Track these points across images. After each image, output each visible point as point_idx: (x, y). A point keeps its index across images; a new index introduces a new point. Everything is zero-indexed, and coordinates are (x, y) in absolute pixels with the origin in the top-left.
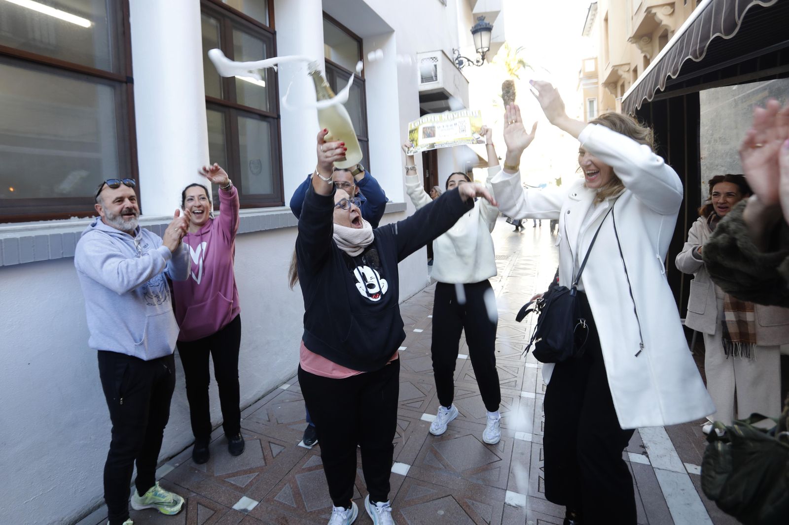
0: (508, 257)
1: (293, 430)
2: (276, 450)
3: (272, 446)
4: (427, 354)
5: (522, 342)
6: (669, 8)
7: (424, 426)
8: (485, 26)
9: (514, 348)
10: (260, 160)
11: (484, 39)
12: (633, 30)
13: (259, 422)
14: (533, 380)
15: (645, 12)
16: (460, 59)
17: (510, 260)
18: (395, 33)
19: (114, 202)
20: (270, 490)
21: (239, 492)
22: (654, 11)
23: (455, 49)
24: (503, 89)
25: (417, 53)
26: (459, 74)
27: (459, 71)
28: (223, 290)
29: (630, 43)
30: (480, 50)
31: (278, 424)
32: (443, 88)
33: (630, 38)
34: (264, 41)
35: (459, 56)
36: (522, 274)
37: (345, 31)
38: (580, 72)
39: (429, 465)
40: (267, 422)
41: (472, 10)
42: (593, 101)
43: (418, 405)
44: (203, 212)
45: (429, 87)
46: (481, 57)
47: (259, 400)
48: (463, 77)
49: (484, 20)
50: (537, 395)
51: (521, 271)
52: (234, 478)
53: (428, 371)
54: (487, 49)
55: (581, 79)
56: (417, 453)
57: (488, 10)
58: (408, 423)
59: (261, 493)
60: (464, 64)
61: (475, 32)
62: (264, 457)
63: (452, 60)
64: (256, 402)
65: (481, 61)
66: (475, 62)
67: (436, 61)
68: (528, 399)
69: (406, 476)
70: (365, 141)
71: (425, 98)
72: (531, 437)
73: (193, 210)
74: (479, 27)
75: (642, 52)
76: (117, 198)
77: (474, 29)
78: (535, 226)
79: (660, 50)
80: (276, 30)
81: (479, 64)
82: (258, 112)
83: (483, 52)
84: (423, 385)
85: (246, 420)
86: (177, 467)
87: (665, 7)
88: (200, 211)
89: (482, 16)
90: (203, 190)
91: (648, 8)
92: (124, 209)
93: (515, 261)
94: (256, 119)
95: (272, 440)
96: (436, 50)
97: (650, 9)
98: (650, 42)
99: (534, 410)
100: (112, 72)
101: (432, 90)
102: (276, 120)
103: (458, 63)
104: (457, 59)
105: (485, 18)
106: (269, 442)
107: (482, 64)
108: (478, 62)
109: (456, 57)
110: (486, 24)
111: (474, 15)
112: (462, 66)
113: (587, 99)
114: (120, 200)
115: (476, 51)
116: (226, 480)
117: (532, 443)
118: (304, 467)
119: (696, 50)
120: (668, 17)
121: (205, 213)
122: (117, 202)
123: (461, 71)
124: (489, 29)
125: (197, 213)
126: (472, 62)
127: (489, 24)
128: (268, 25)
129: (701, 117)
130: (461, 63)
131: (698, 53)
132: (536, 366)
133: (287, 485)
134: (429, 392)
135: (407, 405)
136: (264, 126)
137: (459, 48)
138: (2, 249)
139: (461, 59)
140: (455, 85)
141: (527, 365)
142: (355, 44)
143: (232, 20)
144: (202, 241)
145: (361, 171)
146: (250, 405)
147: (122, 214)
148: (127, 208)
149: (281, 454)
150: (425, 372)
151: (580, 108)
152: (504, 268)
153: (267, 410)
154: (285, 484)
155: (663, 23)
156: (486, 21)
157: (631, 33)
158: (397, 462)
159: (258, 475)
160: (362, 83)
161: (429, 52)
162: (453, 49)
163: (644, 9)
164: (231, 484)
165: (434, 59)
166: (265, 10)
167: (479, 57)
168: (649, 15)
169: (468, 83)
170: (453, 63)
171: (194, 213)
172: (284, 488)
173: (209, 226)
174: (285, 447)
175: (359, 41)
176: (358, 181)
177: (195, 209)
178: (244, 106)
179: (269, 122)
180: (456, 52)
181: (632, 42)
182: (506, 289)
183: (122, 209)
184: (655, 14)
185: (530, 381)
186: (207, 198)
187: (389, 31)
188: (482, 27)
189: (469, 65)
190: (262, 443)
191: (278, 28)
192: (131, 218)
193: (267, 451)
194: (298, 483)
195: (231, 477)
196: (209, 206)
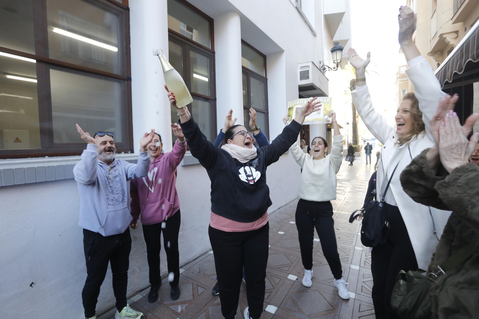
0: (350, 181)
1: (212, 279)
2: (201, 290)
3: (199, 288)
4: (296, 237)
5: (354, 233)
6: (454, 34)
7: (289, 282)
8: (339, 48)
9: (349, 236)
10: (204, 124)
11: (338, 55)
12: (431, 48)
13: (194, 272)
14: (359, 258)
15: (439, 37)
16: (323, 67)
17: (351, 182)
18: (284, 52)
19: (101, 144)
20: (193, 315)
21: (176, 315)
22: (444, 36)
23: (321, 61)
24: (351, 84)
25: (298, 64)
26: (323, 75)
27: (323, 74)
28: (168, 197)
29: (429, 56)
30: (336, 62)
31: (204, 274)
32: (312, 83)
33: (429, 53)
34: (208, 57)
35: (323, 65)
36: (358, 191)
37: (256, 52)
38: (397, 73)
39: (289, 309)
40: (198, 273)
41: (332, 39)
42: (405, 91)
43: (286, 269)
44: (157, 150)
45: (304, 82)
46: (336, 66)
47: (196, 259)
48: (325, 77)
49: (338, 44)
50: (361, 267)
51: (357, 189)
52: (174, 306)
53: (295, 248)
54: (340, 61)
55: (398, 78)
56: (283, 299)
57: (342, 39)
58: (280, 279)
59: (188, 317)
60: (326, 70)
61: (333, 51)
62: (193, 294)
63: (319, 69)
64: (194, 260)
65: (336, 68)
66: (333, 69)
67: (309, 68)
68: (355, 270)
69: (274, 314)
70: (267, 113)
71: (302, 89)
72: (354, 296)
73: (151, 148)
74: (335, 49)
75: (436, 61)
76: (103, 142)
77: (333, 50)
78: (367, 164)
79: (448, 55)
80: (215, 51)
81: (335, 69)
82: (204, 97)
83: (337, 63)
84: (292, 257)
85: (186, 271)
86: (144, 296)
87: (452, 34)
88: (155, 149)
89: (337, 42)
90: (158, 136)
91: (441, 35)
92: (107, 148)
93: (354, 183)
94: (202, 100)
95: (199, 284)
96: (309, 61)
97: (442, 35)
98: (442, 54)
99: (358, 277)
100: (120, 74)
101: (306, 84)
102: (214, 101)
103: (323, 69)
104: (322, 67)
105: (339, 43)
106: (198, 285)
107: (337, 70)
108: (334, 68)
109: (322, 66)
110: (339, 47)
111: (333, 42)
112: (325, 71)
113: (401, 89)
114: (105, 143)
115: (333, 62)
116: (170, 307)
117: (355, 299)
118: (215, 303)
119: (474, 55)
120: (454, 39)
121: (158, 150)
122: (103, 144)
123: (324, 74)
124: (341, 49)
125: (153, 150)
126: (331, 68)
127: (341, 46)
128: (211, 49)
129: (474, 99)
130: (324, 69)
131: (475, 57)
132: (361, 249)
133: (203, 313)
134: (294, 261)
135: (280, 268)
136: (207, 104)
137: (324, 60)
138: (46, 172)
139: (325, 67)
140: (320, 82)
141: (356, 248)
142: (262, 59)
143: (189, 45)
144: (155, 166)
145: (257, 129)
146: (190, 262)
147: (105, 150)
148: (109, 147)
149: (203, 294)
150: (293, 248)
151: (397, 95)
152: (347, 187)
153: (199, 265)
154: (202, 313)
155: (451, 43)
156: (340, 45)
157: (429, 50)
158: (270, 304)
159: (188, 305)
160: (265, 80)
161: (305, 63)
162: (320, 61)
163: (438, 35)
164: (172, 309)
165: (308, 67)
166: (209, 40)
167: (335, 65)
168: (441, 39)
169: (328, 80)
170: (320, 70)
171: (151, 149)
172: (201, 315)
173: (160, 158)
174: (206, 289)
175: (264, 57)
176: (255, 135)
177: (152, 147)
178: (198, 94)
179: (209, 102)
180: (322, 63)
181: (430, 55)
182: (347, 199)
183: (106, 147)
184: (445, 38)
185: (357, 258)
186: (160, 141)
187: (282, 51)
188: (337, 48)
189: (329, 70)
190: (193, 286)
191: (216, 50)
192: (111, 153)
193: (195, 291)
194: (210, 312)
195: (173, 305)
196: (161, 147)
